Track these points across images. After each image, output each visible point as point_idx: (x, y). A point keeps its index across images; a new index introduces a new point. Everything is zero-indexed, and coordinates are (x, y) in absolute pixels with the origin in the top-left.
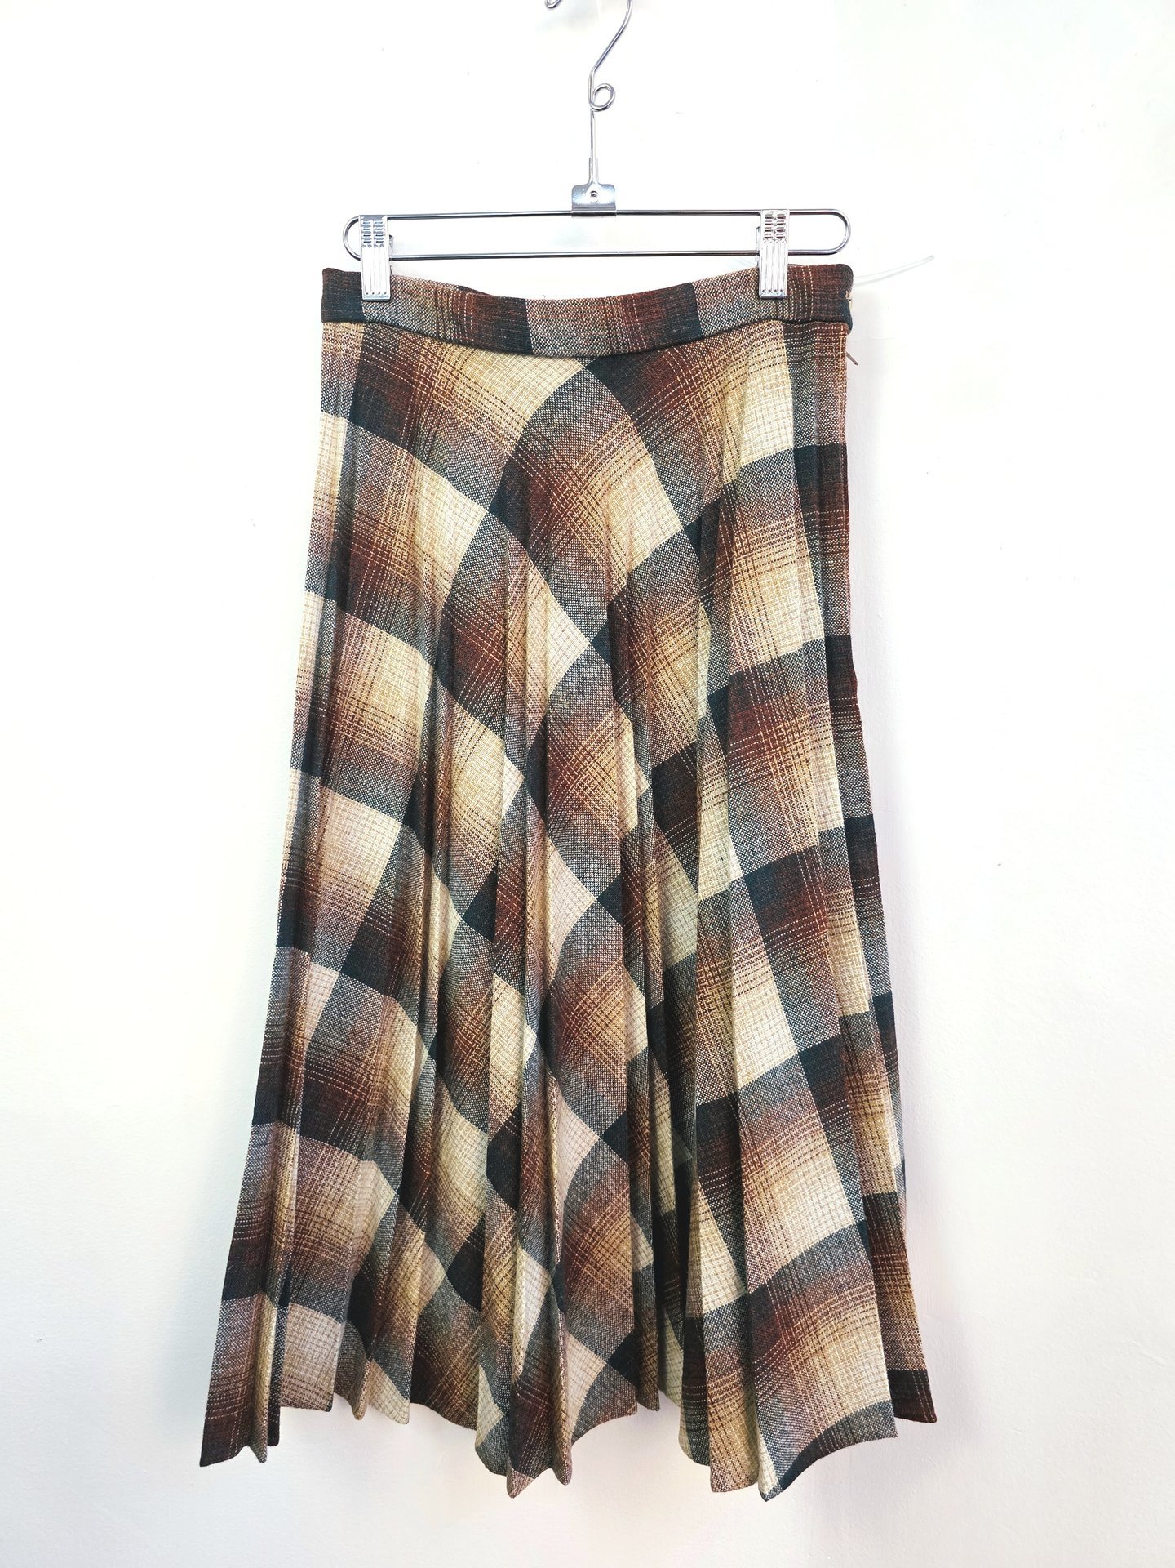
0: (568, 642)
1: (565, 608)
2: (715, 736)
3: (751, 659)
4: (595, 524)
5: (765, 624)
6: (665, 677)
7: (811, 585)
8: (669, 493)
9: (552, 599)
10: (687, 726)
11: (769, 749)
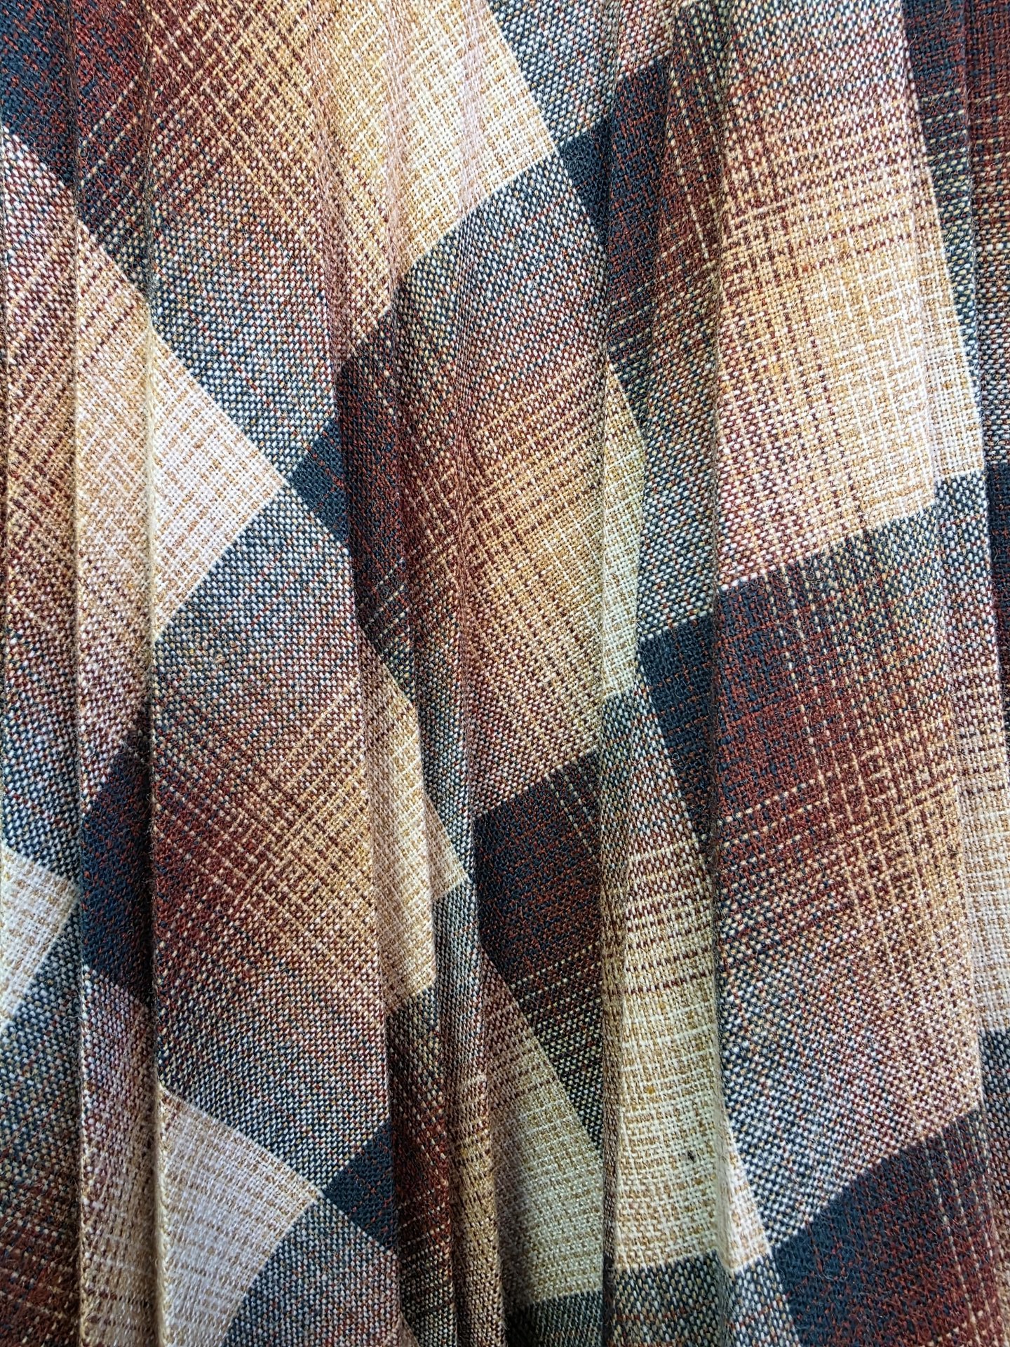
0: (217, 478)
1: (202, 375)
2: (665, 769)
3: (786, 540)
4: (292, 120)
5: (827, 427)
6: (509, 574)
7: (946, 312)
8: (516, 40)
9: (157, 345)
10: (571, 710)
11: (844, 825)
